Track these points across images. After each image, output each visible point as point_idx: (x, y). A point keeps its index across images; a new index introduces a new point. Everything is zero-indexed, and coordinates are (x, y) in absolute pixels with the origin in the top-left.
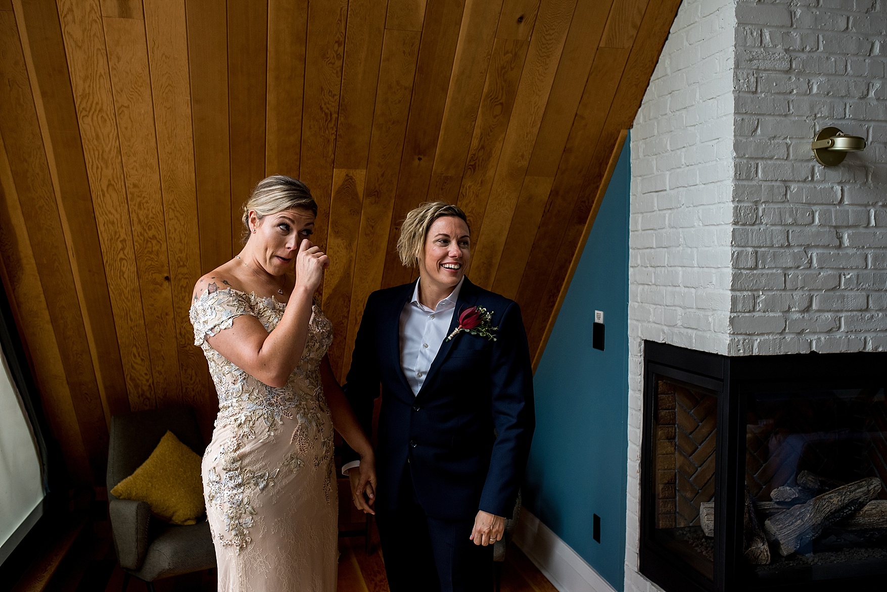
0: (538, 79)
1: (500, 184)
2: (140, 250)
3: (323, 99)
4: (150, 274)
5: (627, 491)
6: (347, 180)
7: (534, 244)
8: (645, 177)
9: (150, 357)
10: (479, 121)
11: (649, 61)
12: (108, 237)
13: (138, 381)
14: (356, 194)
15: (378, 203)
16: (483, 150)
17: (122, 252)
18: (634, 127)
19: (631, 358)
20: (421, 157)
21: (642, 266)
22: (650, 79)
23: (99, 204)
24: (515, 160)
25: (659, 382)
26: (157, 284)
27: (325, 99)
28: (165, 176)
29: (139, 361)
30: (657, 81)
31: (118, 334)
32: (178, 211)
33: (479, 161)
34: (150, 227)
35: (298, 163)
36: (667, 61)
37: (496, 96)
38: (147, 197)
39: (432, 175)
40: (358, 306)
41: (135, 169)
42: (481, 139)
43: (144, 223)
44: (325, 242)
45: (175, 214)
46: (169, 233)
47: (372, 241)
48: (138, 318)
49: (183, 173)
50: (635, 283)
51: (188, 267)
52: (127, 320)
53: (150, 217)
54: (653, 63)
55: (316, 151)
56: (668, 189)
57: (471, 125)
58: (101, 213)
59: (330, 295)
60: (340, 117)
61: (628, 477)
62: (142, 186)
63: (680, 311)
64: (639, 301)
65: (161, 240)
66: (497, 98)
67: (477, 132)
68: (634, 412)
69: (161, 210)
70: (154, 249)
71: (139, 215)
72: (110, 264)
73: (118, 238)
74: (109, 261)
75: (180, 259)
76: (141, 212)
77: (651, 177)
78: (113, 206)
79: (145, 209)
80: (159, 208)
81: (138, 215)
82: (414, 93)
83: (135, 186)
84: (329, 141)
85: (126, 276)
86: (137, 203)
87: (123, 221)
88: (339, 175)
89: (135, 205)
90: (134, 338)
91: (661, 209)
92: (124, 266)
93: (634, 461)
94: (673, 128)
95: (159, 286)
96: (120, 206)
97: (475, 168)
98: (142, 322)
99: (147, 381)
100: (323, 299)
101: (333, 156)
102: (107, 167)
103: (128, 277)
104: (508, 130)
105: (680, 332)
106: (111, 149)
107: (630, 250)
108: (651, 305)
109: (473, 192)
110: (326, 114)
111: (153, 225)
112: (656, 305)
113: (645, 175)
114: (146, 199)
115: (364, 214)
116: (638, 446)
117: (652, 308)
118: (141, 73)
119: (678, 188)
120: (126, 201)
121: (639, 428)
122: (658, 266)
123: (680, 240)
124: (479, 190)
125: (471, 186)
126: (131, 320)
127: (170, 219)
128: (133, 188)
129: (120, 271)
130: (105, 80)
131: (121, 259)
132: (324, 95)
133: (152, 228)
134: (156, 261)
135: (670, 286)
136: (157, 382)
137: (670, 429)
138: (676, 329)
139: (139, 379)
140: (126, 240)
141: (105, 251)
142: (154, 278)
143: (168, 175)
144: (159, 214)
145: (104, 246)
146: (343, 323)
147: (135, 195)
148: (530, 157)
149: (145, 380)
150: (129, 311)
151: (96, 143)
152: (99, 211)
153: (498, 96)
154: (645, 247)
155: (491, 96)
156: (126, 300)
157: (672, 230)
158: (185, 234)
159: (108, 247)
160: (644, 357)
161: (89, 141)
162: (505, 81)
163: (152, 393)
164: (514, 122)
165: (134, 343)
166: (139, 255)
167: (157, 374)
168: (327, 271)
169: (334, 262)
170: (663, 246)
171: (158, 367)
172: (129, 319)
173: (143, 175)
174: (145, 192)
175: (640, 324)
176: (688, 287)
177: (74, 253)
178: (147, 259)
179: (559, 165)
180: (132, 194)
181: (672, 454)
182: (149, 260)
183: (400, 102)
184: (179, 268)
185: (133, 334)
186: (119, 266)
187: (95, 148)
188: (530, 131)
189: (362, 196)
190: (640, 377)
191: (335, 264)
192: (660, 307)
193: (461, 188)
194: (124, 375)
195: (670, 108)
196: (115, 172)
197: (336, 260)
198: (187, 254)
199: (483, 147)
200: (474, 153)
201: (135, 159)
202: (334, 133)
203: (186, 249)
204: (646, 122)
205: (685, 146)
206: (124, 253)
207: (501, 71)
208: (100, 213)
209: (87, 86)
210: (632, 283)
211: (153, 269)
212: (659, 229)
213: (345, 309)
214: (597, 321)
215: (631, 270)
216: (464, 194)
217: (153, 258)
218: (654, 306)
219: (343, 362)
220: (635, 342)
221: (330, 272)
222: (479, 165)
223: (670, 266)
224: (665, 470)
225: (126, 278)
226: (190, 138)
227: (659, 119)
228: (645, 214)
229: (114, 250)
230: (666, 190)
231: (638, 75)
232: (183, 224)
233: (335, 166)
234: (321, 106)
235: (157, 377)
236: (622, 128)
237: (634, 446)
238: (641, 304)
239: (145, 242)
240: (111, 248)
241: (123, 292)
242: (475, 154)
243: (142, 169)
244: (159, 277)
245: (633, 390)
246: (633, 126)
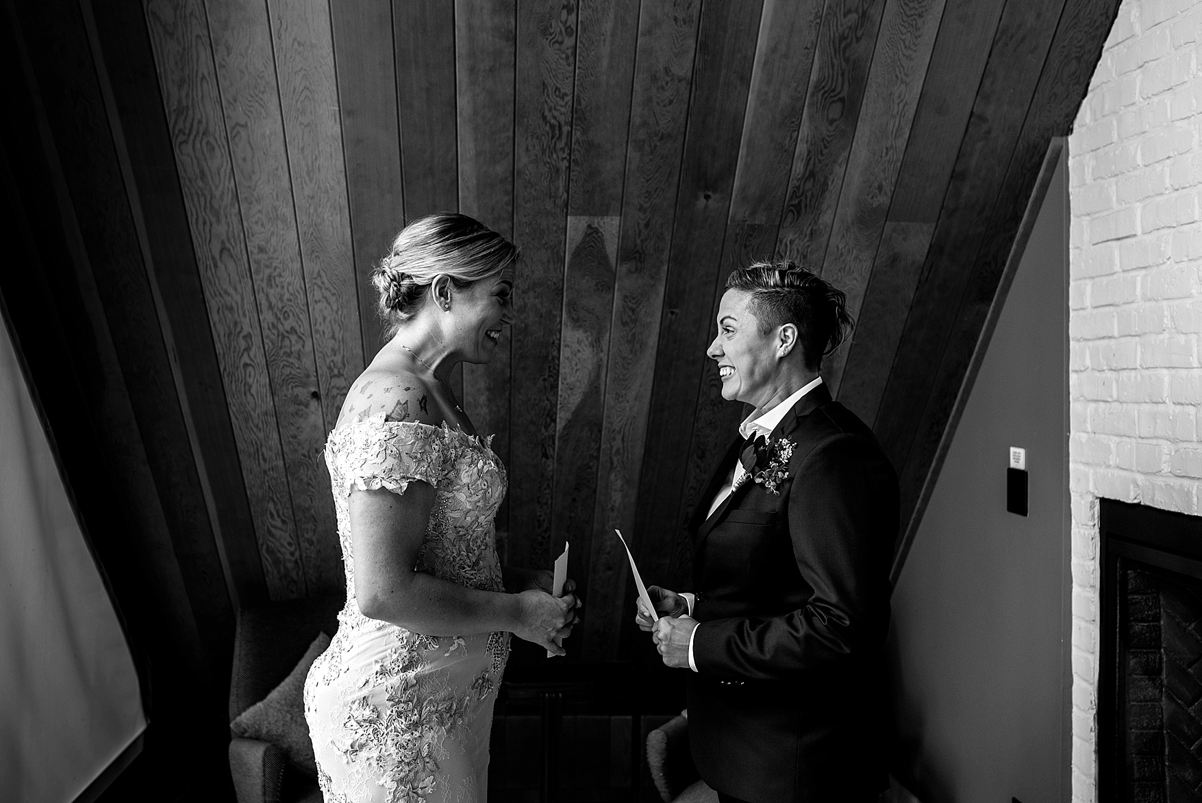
0: (904, 55)
1: (843, 236)
2: (272, 350)
3: (546, 102)
4: (290, 387)
5: (1073, 762)
6: (589, 235)
7: (902, 337)
8: (1097, 215)
9: (294, 515)
10: (805, 130)
11: (1101, 15)
12: (225, 331)
13: (279, 555)
14: (606, 258)
15: (640, 271)
16: (812, 180)
17: (246, 354)
18: (1074, 131)
19: (1077, 530)
20: (710, 193)
21: (1093, 369)
22: (1102, 47)
23: (209, 279)
24: (868, 195)
25: (1129, 572)
26: (301, 403)
27: (549, 101)
28: (305, 233)
29: (278, 523)
30: (1116, 48)
31: (246, 481)
32: (327, 289)
33: (806, 198)
34: (286, 315)
35: (510, 209)
36: (1133, 12)
37: (833, 87)
38: (279, 268)
39: (729, 222)
40: (614, 439)
41: (260, 224)
42: (809, 161)
43: (278, 308)
44: (558, 336)
45: (322, 293)
46: (316, 324)
47: (634, 334)
48: (274, 458)
49: (333, 228)
50: (1082, 398)
51: (346, 376)
52: (259, 460)
53: (285, 298)
54: (1107, 17)
55: (537, 187)
56: (1139, 232)
57: (791, 137)
58: (213, 294)
59: (569, 421)
60: (576, 130)
61: (1074, 738)
62: (272, 250)
63: (1166, 447)
64: (1090, 430)
65: (303, 334)
66: (833, 91)
67: (801, 148)
68: (1083, 624)
69: (301, 288)
70: (293, 349)
71: (270, 296)
72: (229, 373)
73: (240, 332)
74: (227, 368)
75: (334, 366)
76: (272, 292)
77: (1108, 215)
78: (230, 282)
79: (277, 286)
80: (299, 283)
81: (267, 296)
82: (694, 86)
83: (261, 250)
84: (558, 170)
85: (253, 391)
86: (265, 278)
87: (246, 306)
88: (576, 226)
89: (262, 280)
90: (269, 485)
91: (1126, 269)
92: (250, 376)
93: (1084, 710)
94: (1147, 127)
95: (303, 407)
96: (240, 282)
97: (801, 208)
98: (281, 463)
99: (292, 554)
100: (558, 429)
101: (565, 195)
102: (218, 221)
103: (257, 393)
104: (854, 144)
105: (1167, 485)
106: (223, 193)
107: (1071, 342)
108: (1111, 437)
109: (798, 250)
110: (552, 127)
111: (291, 310)
112: (1121, 436)
113: (1096, 213)
114: (278, 270)
115: (618, 289)
116: (1091, 684)
117: (1113, 442)
118: (263, 72)
119: (1158, 229)
120: (248, 274)
121: (1093, 653)
122: (1124, 369)
123: (1165, 321)
124: (808, 246)
125: (794, 241)
126: (265, 460)
127: (316, 301)
128: (258, 253)
129: (245, 385)
130: (210, 84)
131: (246, 365)
132: (548, 95)
133: (289, 315)
134: (298, 368)
135: (1145, 402)
136: (307, 557)
137: (1152, 657)
138: (1160, 479)
139: (279, 551)
140: (251, 336)
141: (222, 352)
142: (295, 394)
143: (310, 233)
144: (299, 294)
145: (218, 344)
146: (590, 468)
147: (262, 265)
148: (893, 189)
149: (288, 553)
150: (261, 446)
151: (200, 184)
152: (210, 291)
153: (836, 87)
154: (1100, 336)
155: (823, 87)
156: (255, 430)
157: (1148, 304)
158: (339, 325)
159: (226, 346)
160: (1100, 528)
161: (190, 180)
162: (847, 60)
163: (301, 573)
164: (864, 130)
165: (271, 495)
166: (272, 359)
167: (307, 545)
168: (563, 383)
169: (572, 368)
170: (1133, 334)
171: (307, 533)
172: (261, 458)
173: (273, 234)
174: (277, 259)
175: (1091, 471)
176: (1182, 404)
177: (177, 357)
178: (284, 365)
179: (943, 202)
180: (258, 262)
181: (1157, 701)
182: (287, 366)
183: (671, 102)
184: (333, 380)
185: (268, 481)
186: (243, 375)
187: (200, 193)
188: (892, 146)
189: (615, 260)
190: (1093, 562)
191: (574, 372)
192: (1128, 440)
193: (777, 245)
194: (257, 543)
195: (1140, 93)
196: (231, 229)
197: (576, 365)
198: (344, 356)
199: (812, 175)
200: (797, 185)
201: (259, 207)
202: (566, 158)
203: (342, 349)
204: (1096, 120)
205: (1171, 155)
206: (249, 355)
207: (840, 44)
208: (211, 294)
209: (184, 94)
210: (1076, 400)
211: (294, 380)
212: (1124, 304)
213: (593, 444)
214: (1013, 465)
215: (1073, 378)
216: (783, 254)
217: (292, 363)
218: (1118, 439)
219: (592, 530)
220: (1083, 502)
221: (567, 384)
222: (806, 206)
223: (1146, 368)
224: (1144, 728)
225: (255, 396)
226: (341, 171)
227: (1121, 112)
228: (1097, 280)
229: (234, 352)
230: (1135, 235)
231: (1081, 40)
232: (335, 308)
233: (569, 211)
234: (543, 114)
235: (307, 549)
236: (1053, 135)
237: (1085, 685)
238: (1093, 435)
239: (280, 338)
240: (229, 348)
241: (251, 416)
242: (799, 186)
243: (270, 224)
244: (303, 393)
245: (1081, 586)
246: (1072, 130)
